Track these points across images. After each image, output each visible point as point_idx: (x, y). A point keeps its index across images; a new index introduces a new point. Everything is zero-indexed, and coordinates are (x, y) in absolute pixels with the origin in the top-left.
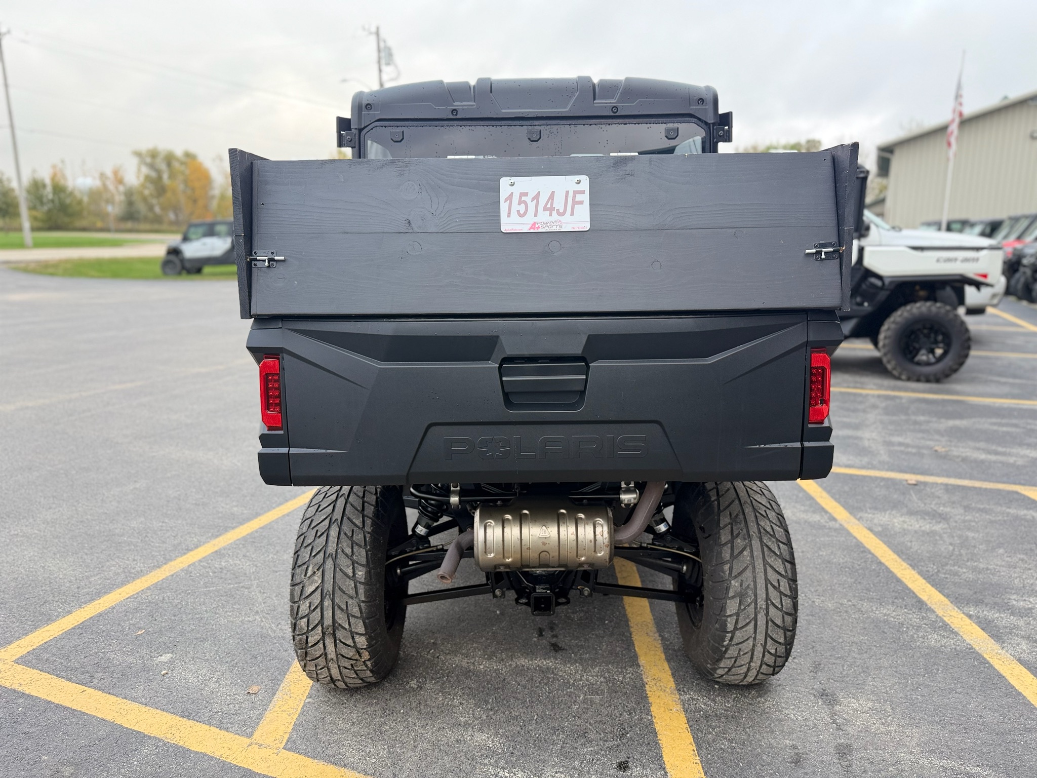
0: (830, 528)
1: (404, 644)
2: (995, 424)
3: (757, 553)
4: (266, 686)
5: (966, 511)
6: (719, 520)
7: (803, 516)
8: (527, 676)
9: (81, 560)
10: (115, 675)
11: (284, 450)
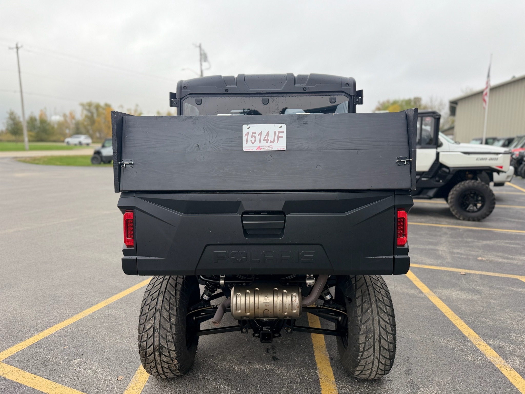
0: (419, 297)
1: (197, 355)
2: (507, 243)
3: (375, 311)
4: (126, 376)
5: (490, 289)
6: (356, 294)
7: (406, 290)
8: (259, 373)
9: (39, 310)
10: (51, 370)
11: (135, 257)
